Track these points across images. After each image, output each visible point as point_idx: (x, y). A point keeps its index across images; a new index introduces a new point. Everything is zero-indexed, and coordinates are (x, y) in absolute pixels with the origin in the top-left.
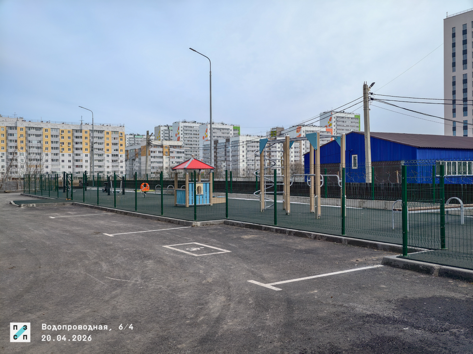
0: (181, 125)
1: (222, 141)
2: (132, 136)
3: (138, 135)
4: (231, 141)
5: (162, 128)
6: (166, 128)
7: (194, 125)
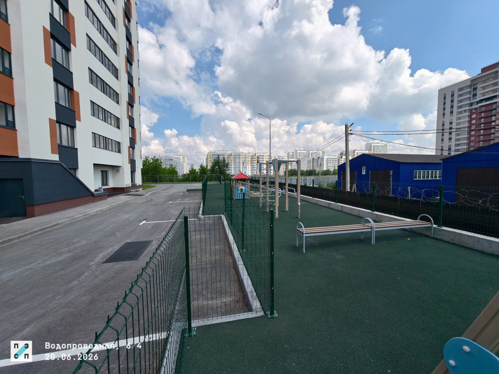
0: (298, 151)
1: (316, 158)
2: (278, 157)
3: (281, 157)
4: (320, 158)
5: (290, 153)
6: (292, 153)
7: (304, 151)
